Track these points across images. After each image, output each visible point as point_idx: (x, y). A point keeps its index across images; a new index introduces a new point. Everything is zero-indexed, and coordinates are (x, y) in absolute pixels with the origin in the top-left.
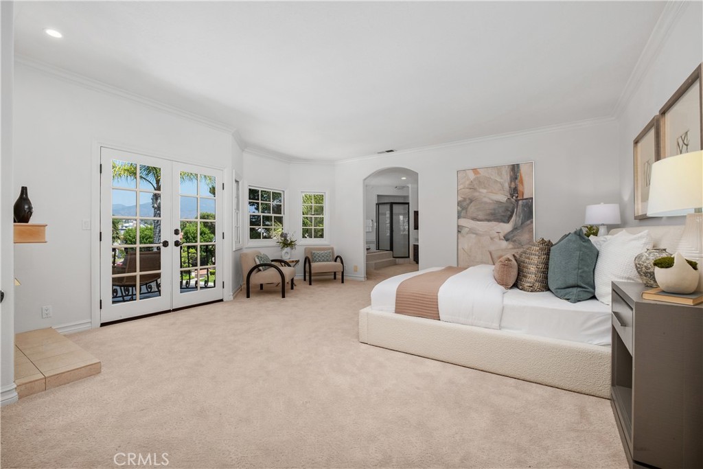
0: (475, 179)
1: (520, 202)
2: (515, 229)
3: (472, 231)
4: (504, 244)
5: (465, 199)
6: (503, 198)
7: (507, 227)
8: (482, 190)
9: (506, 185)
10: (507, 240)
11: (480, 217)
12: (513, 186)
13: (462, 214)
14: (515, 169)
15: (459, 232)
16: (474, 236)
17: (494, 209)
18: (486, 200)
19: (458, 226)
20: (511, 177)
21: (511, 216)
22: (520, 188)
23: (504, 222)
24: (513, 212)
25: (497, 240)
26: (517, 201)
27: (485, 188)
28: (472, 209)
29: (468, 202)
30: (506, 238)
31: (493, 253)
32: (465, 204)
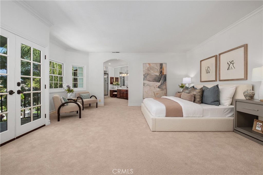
0: (149, 67)
1: (163, 76)
2: (161, 84)
3: (148, 85)
4: (158, 89)
5: (146, 74)
6: (158, 74)
7: (159, 84)
8: (151, 71)
9: (159, 70)
10: (159, 88)
11: (151, 80)
12: (161, 70)
13: (145, 79)
14: (161, 65)
15: (144, 85)
16: (149, 86)
17: (155, 78)
18: (153, 74)
19: (144, 83)
20: (160, 67)
21: (160, 80)
22: (163, 71)
23: (158, 82)
24: (161, 79)
25: (156, 88)
26: (162, 75)
27: (152, 70)
28: (148, 77)
29: (147, 75)
30: (159, 87)
31: (155, 92)
32: (146, 75)
